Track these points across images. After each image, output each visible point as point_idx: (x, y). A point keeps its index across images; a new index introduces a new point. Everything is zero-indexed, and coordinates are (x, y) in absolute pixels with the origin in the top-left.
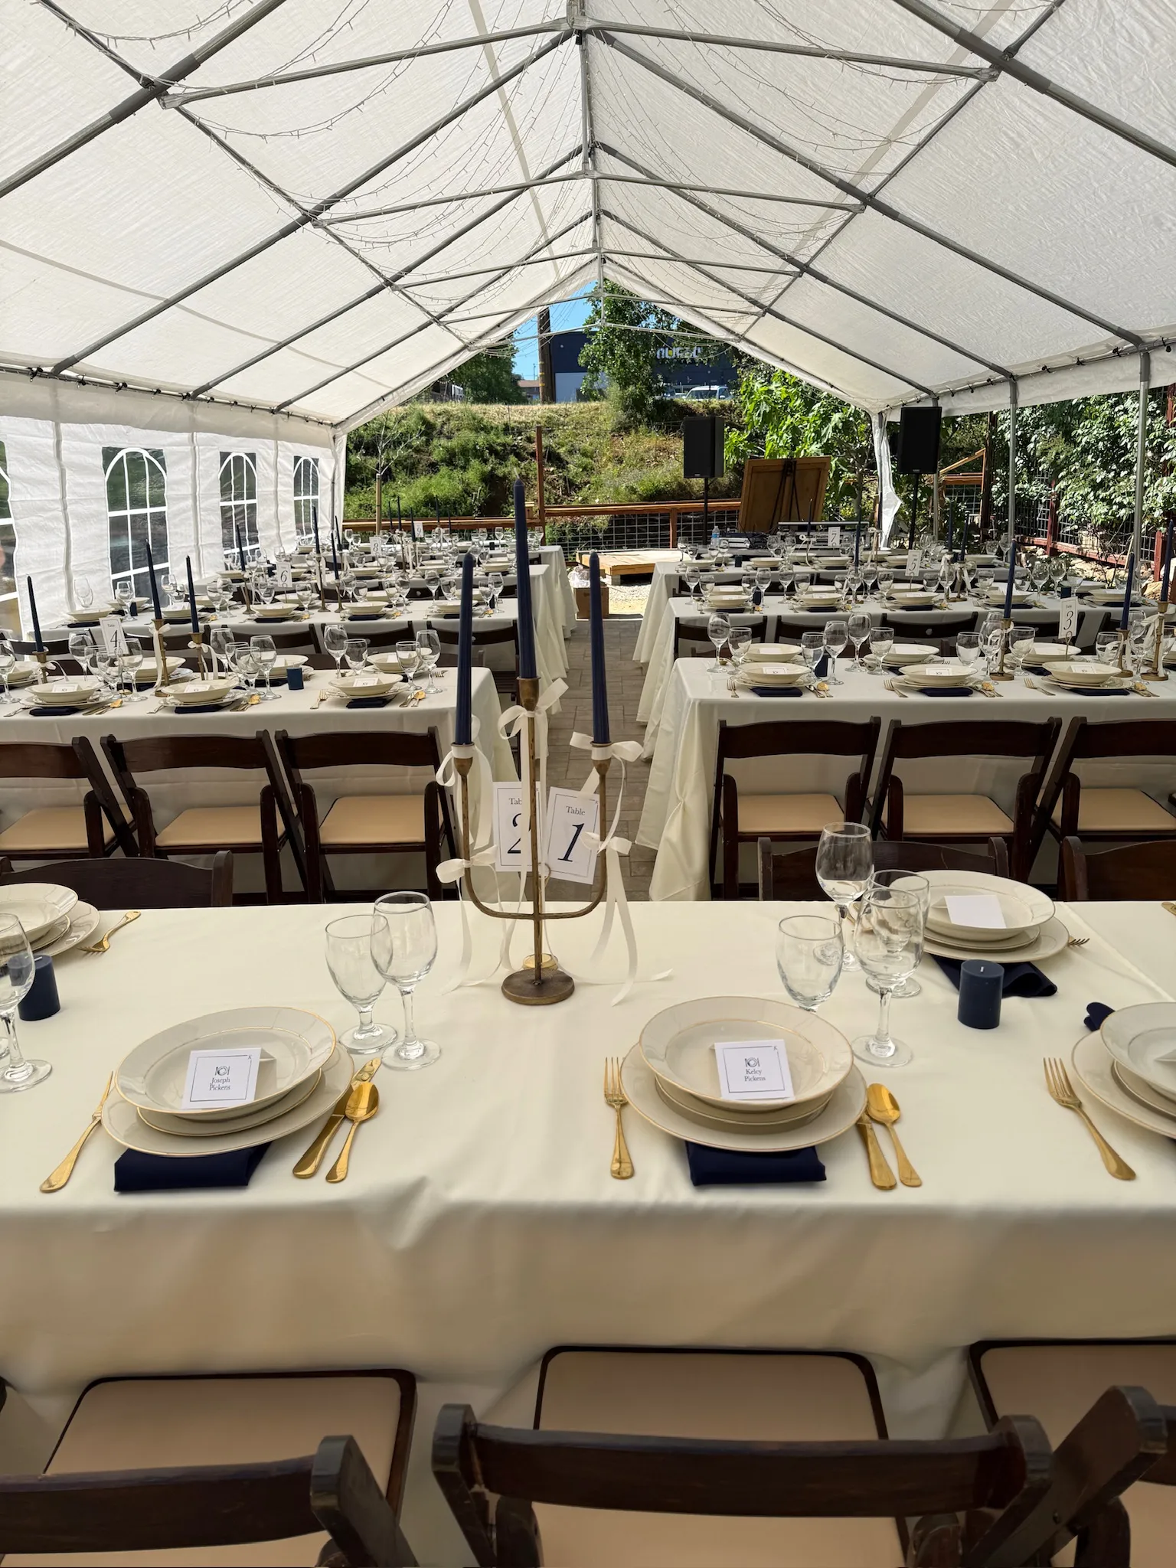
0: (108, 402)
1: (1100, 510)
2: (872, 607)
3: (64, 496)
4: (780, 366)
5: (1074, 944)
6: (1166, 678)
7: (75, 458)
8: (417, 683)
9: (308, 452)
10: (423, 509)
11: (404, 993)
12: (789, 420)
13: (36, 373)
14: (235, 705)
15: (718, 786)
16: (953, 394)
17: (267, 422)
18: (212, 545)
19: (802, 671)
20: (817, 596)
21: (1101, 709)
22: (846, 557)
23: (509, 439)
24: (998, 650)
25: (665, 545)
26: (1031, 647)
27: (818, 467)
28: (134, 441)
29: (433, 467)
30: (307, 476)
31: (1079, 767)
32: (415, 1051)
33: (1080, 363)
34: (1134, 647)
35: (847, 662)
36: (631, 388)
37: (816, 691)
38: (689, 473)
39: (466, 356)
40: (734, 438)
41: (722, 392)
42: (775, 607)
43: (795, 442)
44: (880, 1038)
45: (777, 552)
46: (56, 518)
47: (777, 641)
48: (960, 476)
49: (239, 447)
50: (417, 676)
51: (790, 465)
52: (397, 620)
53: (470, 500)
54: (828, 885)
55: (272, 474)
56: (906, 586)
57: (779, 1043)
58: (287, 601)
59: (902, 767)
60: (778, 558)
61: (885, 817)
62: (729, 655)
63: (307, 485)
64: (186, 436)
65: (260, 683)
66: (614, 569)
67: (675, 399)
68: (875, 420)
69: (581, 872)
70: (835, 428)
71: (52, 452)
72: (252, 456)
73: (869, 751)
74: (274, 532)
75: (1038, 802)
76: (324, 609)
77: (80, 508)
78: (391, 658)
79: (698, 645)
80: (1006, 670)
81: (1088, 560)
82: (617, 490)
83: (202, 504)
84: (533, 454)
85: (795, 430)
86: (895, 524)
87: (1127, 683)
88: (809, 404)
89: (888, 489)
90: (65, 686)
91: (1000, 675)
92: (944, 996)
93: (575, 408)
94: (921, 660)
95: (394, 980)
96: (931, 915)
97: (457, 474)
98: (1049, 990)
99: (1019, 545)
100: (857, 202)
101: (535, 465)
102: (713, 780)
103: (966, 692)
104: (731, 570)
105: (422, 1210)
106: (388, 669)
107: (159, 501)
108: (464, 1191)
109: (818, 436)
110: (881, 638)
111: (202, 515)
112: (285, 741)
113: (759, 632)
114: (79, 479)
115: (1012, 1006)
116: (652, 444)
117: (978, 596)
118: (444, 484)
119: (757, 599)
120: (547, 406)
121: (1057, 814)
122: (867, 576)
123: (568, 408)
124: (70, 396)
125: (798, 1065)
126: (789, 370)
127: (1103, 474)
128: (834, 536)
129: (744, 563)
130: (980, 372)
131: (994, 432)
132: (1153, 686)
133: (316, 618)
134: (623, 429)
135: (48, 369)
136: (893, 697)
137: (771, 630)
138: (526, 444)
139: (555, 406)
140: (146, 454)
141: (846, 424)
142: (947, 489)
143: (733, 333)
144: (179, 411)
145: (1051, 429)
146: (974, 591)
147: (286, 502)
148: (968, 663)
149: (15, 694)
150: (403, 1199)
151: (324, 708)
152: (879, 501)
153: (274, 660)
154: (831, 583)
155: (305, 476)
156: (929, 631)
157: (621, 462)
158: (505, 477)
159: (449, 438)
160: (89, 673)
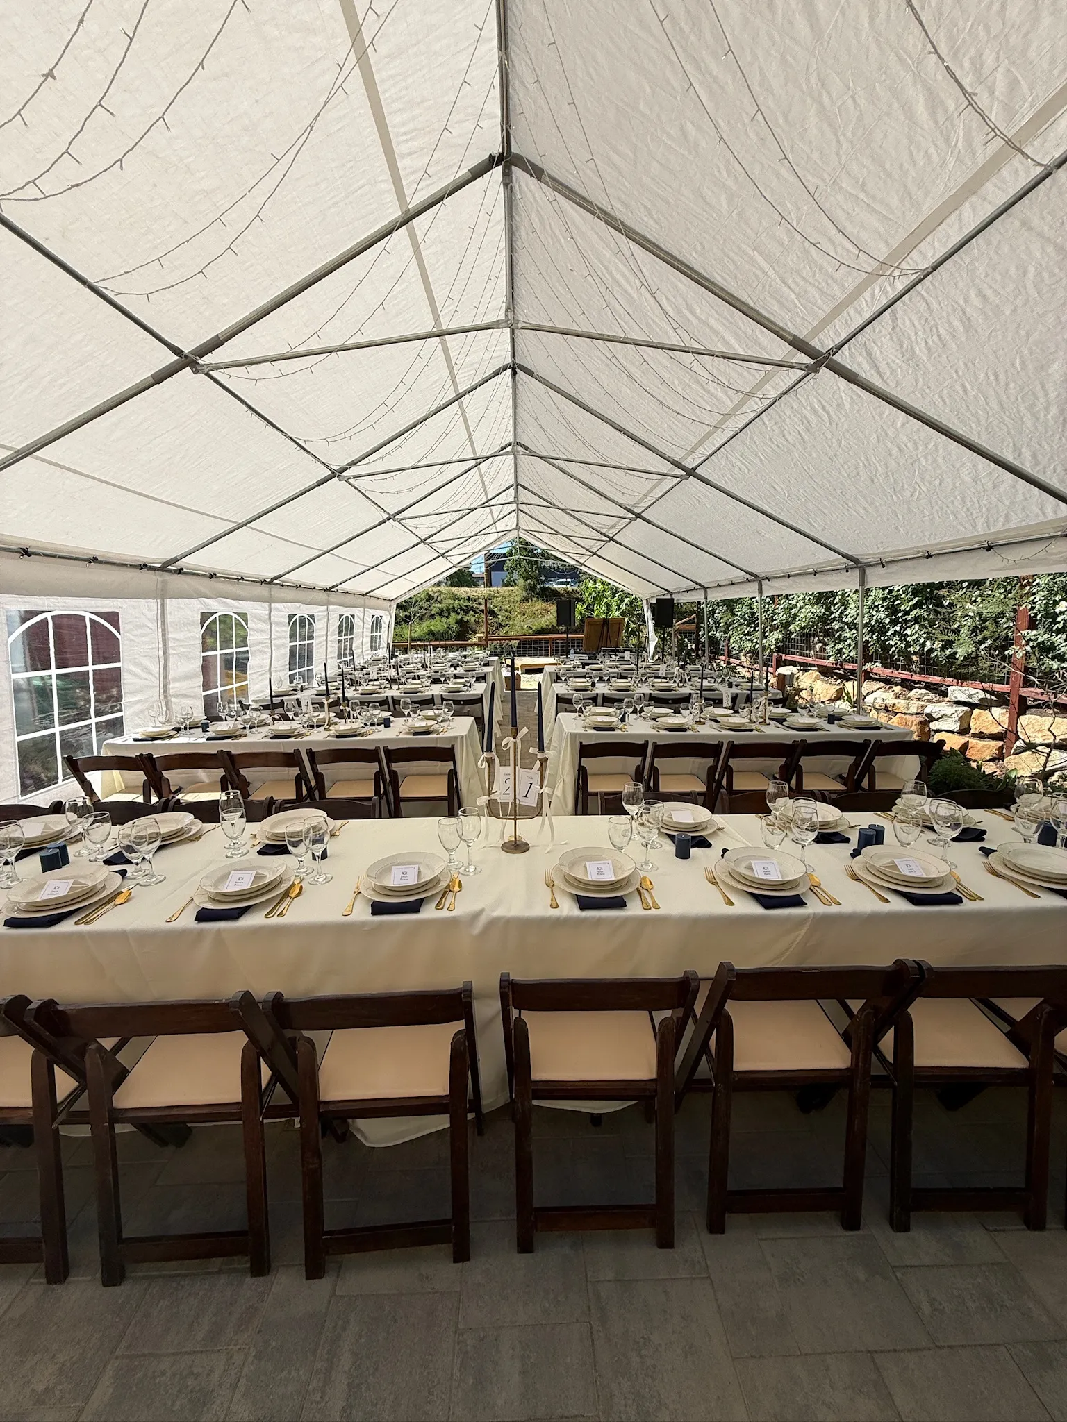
0: (292, 594)
1: (747, 645)
2: (645, 690)
3: (271, 636)
4: (600, 577)
5: (719, 829)
6: (769, 724)
7: (276, 619)
8: (442, 724)
9: (377, 613)
10: (427, 637)
11: (469, 846)
12: (605, 600)
13: (263, 582)
14: (362, 735)
15: (579, 771)
16: (679, 592)
17: (361, 600)
18: (332, 658)
19: (614, 720)
20: (620, 684)
21: (740, 738)
22: (633, 665)
23: (470, 604)
24: (697, 711)
25: (546, 655)
26: (712, 710)
27: (619, 622)
28: (302, 611)
29: (433, 616)
30: (377, 624)
31: (731, 762)
32: (472, 869)
33: (733, 584)
34: (756, 710)
35: (634, 716)
36: (529, 581)
37: (621, 729)
38: (559, 624)
39: (454, 570)
40: (579, 607)
41: (572, 582)
42: (601, 689)
43: (609, 610)
44: (646, 863)
45: (601, 662)
46: (267, 647)
47: (602, 706)
48: (686, 626)
49: (347, 612)
50: (442, 721)
51: (606, 621)
52: (426, 693)
53: (450, 632)
54: (627, 807)
55: (362, 624)
56: (660, 680)
57: (610, 862)
58: (374, 685)
59: (658, 762)
60: (602, 665)
61: (652, 784)
62: (582, 712)
63: (376, 628)
64: (325, 607)
65: (372, 725)
66: (522, 666)
67: (550, 586)
68: (645, 602)
69: (532, 802)
70: (626, 604)
71: (267, 617)
72: (353, 616)
73: (644, 754)
74: (360, 650)
75: (716, 778)
76: (391, 688)
77: (277, 642)
78: (431, 713)
79: (567, 706)
80: (702, 720)
81: (744, 667)
82: (523, 629)
83: (330, 638)
84: (482, 611)
85: (608, 605)
86: (656, 648)
87: (753, 726)
88: (614, 594)
89: (652, 633)
90: (283, 726)
91: (699, 723)
92: (670, 848)
93: (501, 589)
94: (666, 715)
95: (465, 841)
96: (665, 818)
97: (444, 620)
98: (709, 845)
99: (711, 660)
100: (634, 516)
101: (483, 616)
102: (577, 768)
103: (685, 730)
104: (580, 670)
105: (483, 920)
106: (429, 718)
107: (311, 637)
108: (498, 913)
109: (619, 609)
110: (649, 705)
111: (329, 644)
112: (387, 751)
113: (594, 700)
114: (278, 629)
115: (694, 851)
116: (539, 607)
117: (692, 685)
118: (438, 625)
119: (593, 685)
120: (488, 589)
121: (724, 783)
122: (643, 675)
123: (498, 589)
124: (276, 591)
125: (616, 869)
126: (604, 579)
127: (748, 629)
128: (627, 655)
129: (586, 667)
130: (691, 585)
131: (699, 608)
132: (763, 728)
133: (389, 693)
134: (526, 600)
135: (268, 580)
136: (654, 732)
137: (600, 700)
138: (478, 606)
139: (491, 589)
140: (307, 617)
141: (632, 602)
142: (680, 632)
143: (578, 562)
144: (323, 596)
145: (725, 608)
146: (690, 683)
147: (367, 636)
148: (685, 717)
149: (260, 729)
150: (476, 916)
151: (402, 736)
152: (647, 638)
153: (379, 714)
154: (626, 678)
155: (376, 623)
156: (670, 701)
157: (524, 615)
158: (467, 621)
159: (441, 603)
160: (293, 719)
